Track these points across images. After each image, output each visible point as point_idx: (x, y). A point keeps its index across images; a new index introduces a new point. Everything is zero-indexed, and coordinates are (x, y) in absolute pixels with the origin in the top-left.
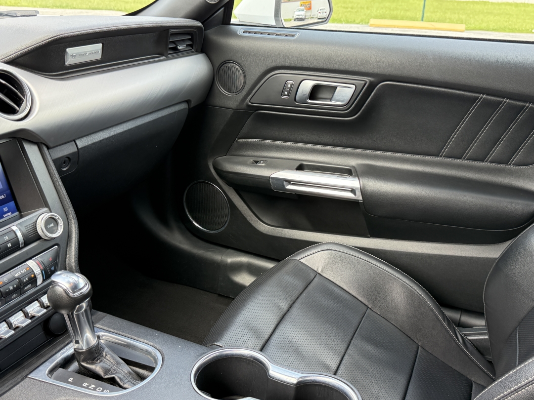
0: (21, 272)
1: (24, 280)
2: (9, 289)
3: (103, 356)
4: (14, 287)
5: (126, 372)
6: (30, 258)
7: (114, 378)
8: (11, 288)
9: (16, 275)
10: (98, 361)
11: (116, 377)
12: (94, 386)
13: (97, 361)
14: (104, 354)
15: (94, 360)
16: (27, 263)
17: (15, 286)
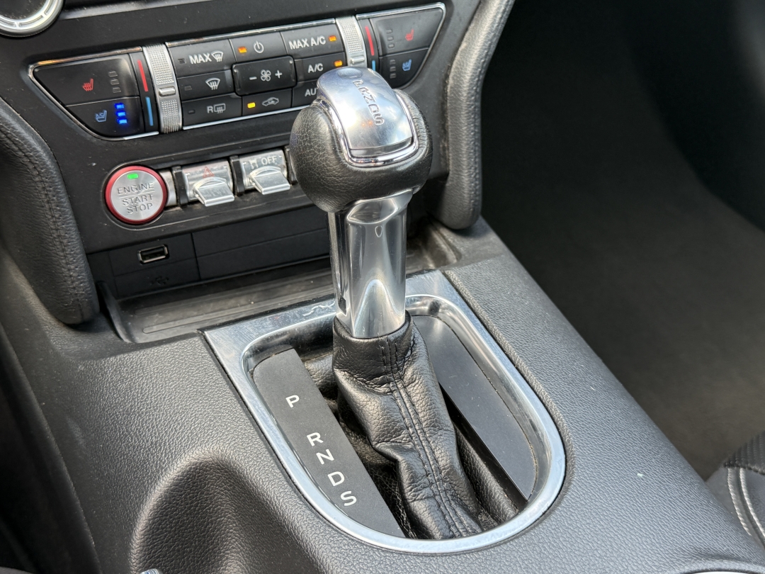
0: (309, 42)
1: (311, 69)
2: (259, 76)
3: (401, 378)
4: (273, 76)
5: (442, 463)
6: (352, 13)
7: (396, 461)
8: (266, 75)
9: (294, 45)
10: (383, 389)
11: (403, 466)
12: (331, 458)
13: (381, 384)
14: (409, 374)
15: (371, 377)
16: (338, 21)
17: (279, 74)
